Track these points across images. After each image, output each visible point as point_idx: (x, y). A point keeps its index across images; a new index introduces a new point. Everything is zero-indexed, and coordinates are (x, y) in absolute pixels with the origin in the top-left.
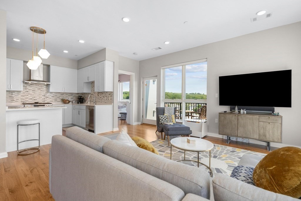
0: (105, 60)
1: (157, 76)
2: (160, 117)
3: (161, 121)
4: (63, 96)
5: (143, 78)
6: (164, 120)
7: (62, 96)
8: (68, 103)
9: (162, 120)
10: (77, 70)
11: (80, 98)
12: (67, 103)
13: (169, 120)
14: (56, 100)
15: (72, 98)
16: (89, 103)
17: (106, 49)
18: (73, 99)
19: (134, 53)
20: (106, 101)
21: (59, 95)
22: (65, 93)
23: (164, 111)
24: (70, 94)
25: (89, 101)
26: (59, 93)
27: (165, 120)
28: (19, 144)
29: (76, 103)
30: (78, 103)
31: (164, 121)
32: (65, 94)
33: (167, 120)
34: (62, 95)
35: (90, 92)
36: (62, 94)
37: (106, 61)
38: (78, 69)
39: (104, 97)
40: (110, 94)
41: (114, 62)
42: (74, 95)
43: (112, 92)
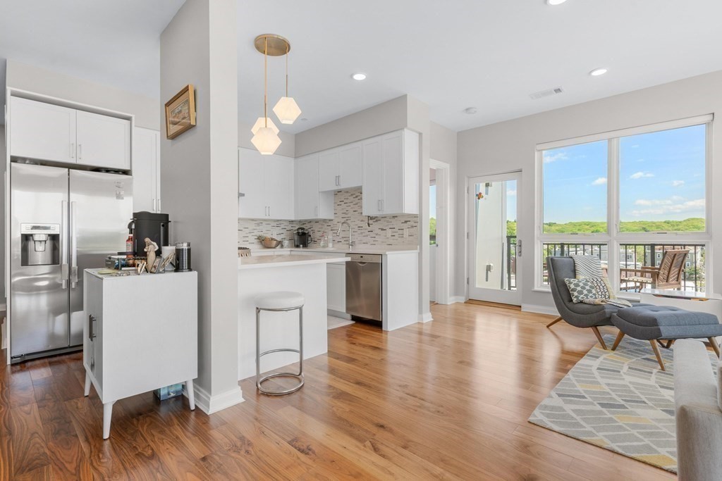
0: (402, 129)
1: (522, 172)
2: (570, 283)
3: (576, 294)
4: (261, 227)
5: (469, 178)
6: (585, 292)
7: (258, 228)
8: (274, 248)
9: (580, 293)
10: (292, 160)
11: (304, 234)
12: (274, 246)
13: (600, 293)
14: (247, 239)
15: (279, 234)
16: (330, 245)
17: (408, 97)
18: (283, 236)
19: (467, 109)
20: (391, 241)
21: (252, 226)
22: (265, 220)
23: (575, 266)
24: (275, 224)
25: (331, 241)
26: (253, 220)
27: (589, 291)
28: (261, 359)
29: (292, 247)
30: (298, 246)
31: (586, 295)
32: (264, 223)
33: (594, 291)
34: (258, 225)
35: (332, 217)
36: (259, 222)
37: (405, 130)
38: (295, 158)
39: (382, 230)
40: (406, 222)
41: (420, 134)
42: (282, 226)
43: (415, 216)
